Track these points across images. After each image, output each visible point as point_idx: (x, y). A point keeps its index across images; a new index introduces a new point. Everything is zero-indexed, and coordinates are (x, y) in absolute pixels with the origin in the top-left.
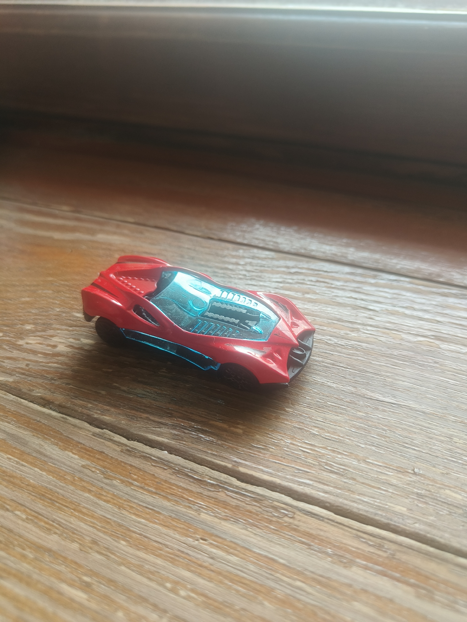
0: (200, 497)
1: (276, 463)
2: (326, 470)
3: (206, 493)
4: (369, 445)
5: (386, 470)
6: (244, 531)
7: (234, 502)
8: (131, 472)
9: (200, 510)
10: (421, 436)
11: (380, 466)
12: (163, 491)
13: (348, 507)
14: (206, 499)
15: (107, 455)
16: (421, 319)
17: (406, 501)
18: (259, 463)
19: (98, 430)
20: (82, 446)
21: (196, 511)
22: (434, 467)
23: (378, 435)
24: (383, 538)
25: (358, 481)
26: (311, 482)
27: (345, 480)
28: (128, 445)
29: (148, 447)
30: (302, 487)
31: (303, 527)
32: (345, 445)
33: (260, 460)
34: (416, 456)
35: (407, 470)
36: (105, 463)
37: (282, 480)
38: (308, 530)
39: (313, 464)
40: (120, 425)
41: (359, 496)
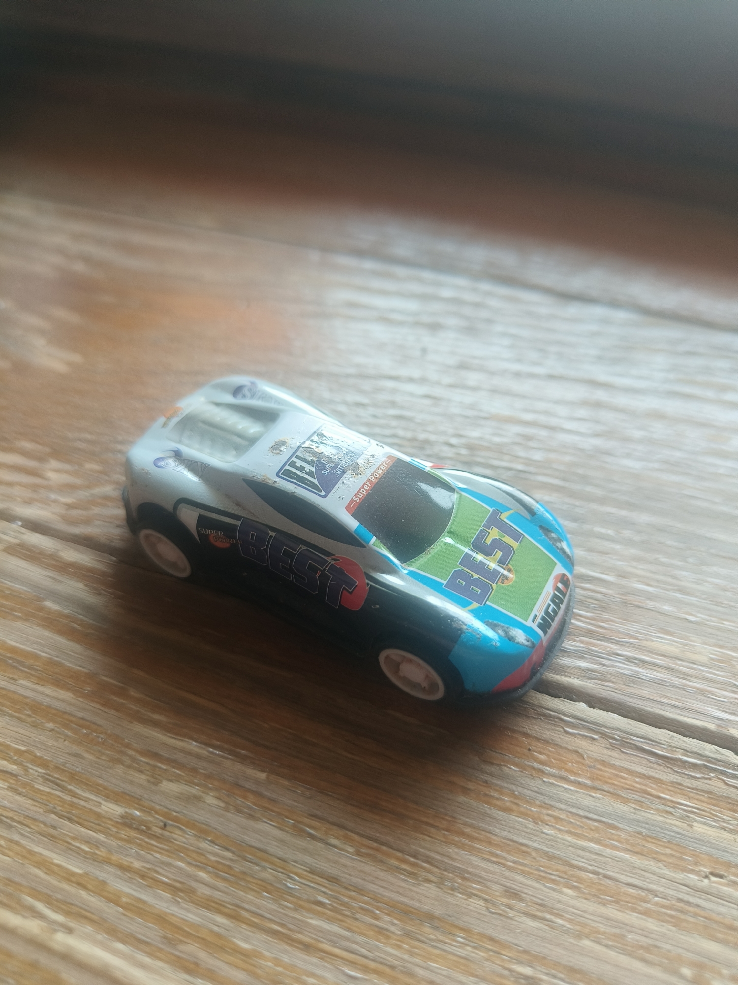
0: (678, 791)
3: (687, 782)
12: (606, 782)
21: (682, 818)
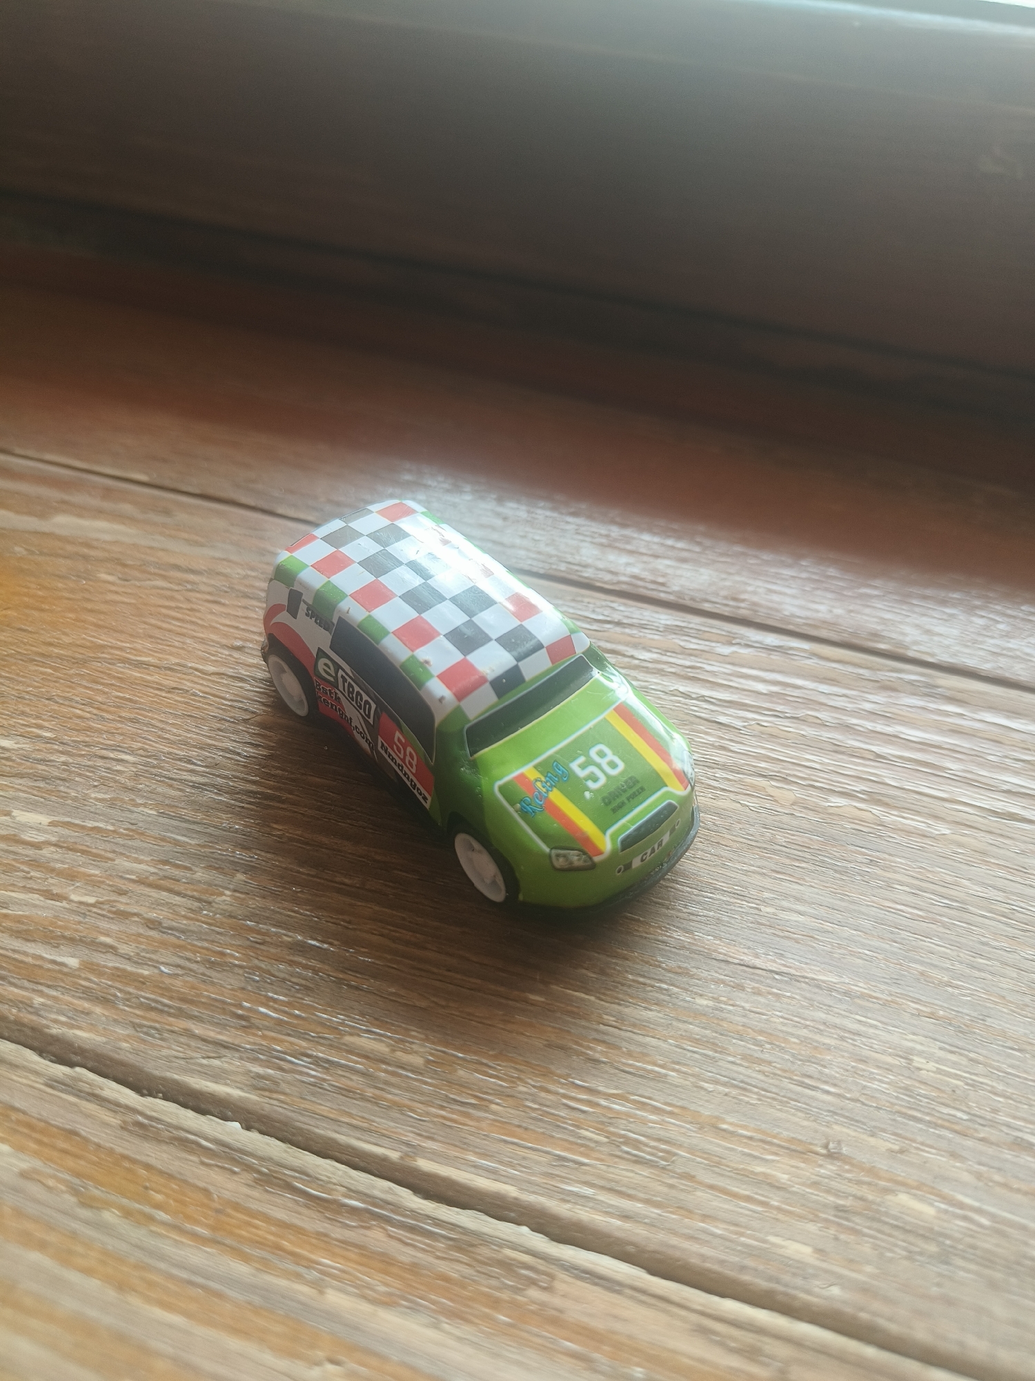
1: (506, 1142)
2: (626, 1156)
3: (338, 1233)
4: (725, 1084)
5: (765, 1149)
6: (431, 1333)
7: (406, 1255)
8: (148, 1184)
9: (323, 1280)
10: (843, 1057)
11: (751, 1138)
12: (232, 1233)
13: (678, 1254)
14: (337, 1250)
15: (86, 1140)
16: (838, 749)
17: (812, 1227)
18: (465, 1143)
19: (60, 1070)
20: (21, 1117)
21: (313, 1283)
22: (872, 1136)
23: (745, 1057)
24: (760, 1330)
25: (700, 1183)
26: (588, 1191)
27: (671, 1181)
28: (139, 1108)
29: (190, 1114)
30: (568, 1206)
31: (575, 1313)
32: (668, 1086)
33: (467, 1136)
34: (832, 1109)
35: (811, 1147)
36: (82, 1162)
37: (521, 1189)
38: (585, 1319)
39: (596, 1142)
40: (119, 1054)
41: (703, 1221)
